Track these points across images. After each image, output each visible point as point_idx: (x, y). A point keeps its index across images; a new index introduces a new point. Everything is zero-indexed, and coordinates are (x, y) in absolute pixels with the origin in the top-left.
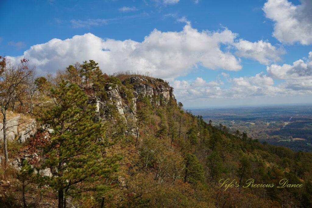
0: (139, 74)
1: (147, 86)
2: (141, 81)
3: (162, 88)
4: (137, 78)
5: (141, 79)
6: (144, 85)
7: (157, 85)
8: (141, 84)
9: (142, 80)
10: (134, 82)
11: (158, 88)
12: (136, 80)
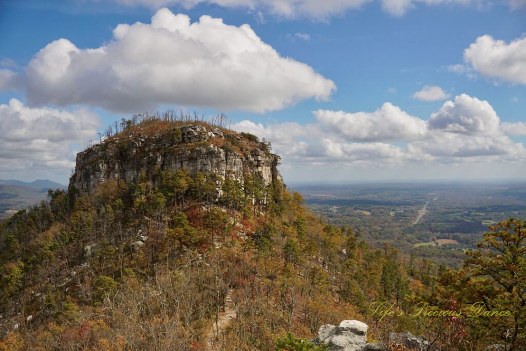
0: (204, 120)
1: (227, 151)
2: (210, 137)
3: (260, 158)
4: (199, 130)
5: (209, 133)
6: (222, 150)
7: (247, 150)
8: (212, 146)
9: (213, 135)
10: (190, 138)
11: (249, 156)
12: (196, 134)
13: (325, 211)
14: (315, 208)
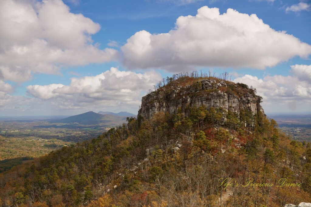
0: (215, 76)
1: (229, 95)
2: (219, 86)
3: (249, 98)
4: (212, 82)
5: (218, 84)
6: (226, 94)
7: (241, 93)
8: (220, 92)
9: (221, 85)
10: (206, 87)
11: (243, 97)
12: (210, 84)
13: (292, 132)
14: (285, 130)
